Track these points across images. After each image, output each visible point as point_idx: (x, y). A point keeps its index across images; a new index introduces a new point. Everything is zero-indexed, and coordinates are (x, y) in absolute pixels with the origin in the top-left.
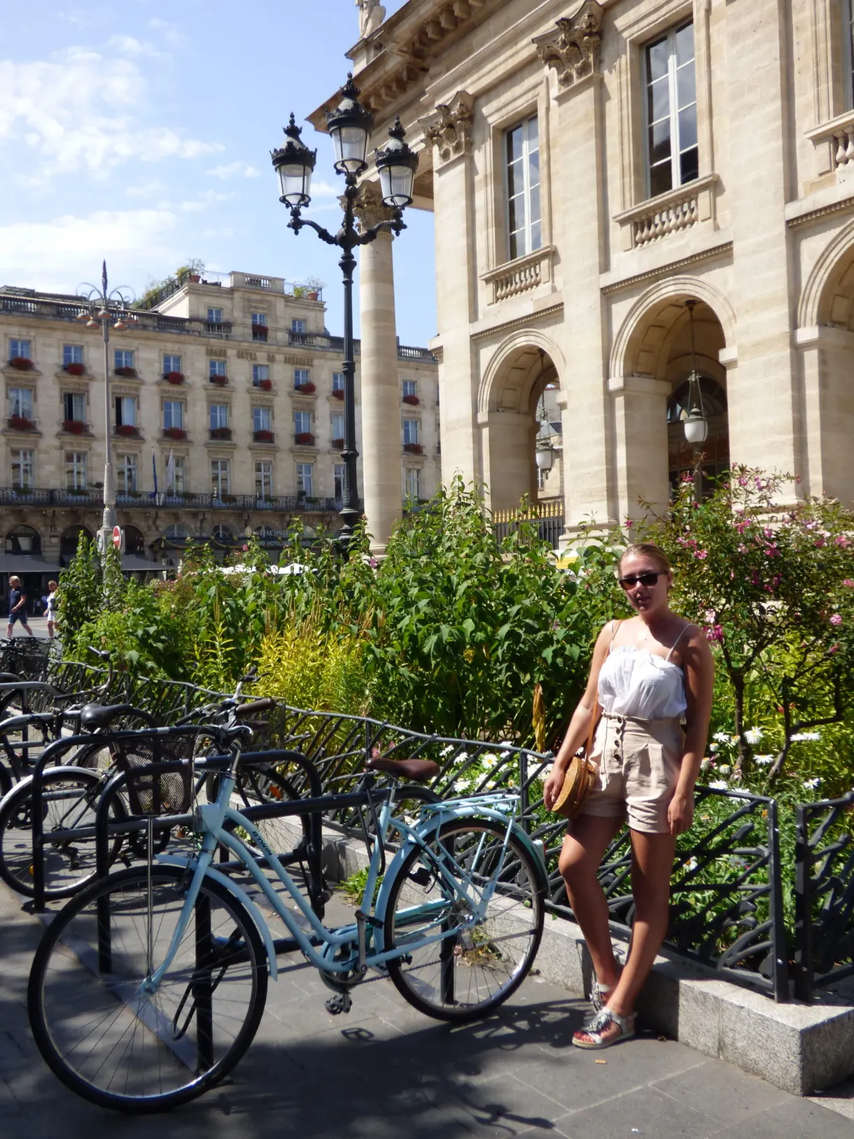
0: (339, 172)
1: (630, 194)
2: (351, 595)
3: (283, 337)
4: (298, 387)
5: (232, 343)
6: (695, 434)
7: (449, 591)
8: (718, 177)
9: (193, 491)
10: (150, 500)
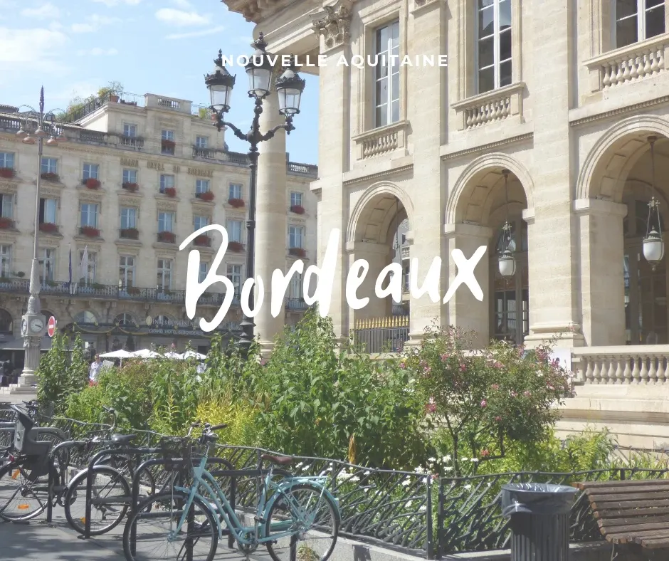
0: (251, 96)
1: (463, 89)
2: (249, 382)
3: (188, 151)
4: (198, 195)
5: (144, 155)
6: (506, 270)
7: (307, 382)
8: (525, 84)
9: (102, 282)
10: (64, 289)
